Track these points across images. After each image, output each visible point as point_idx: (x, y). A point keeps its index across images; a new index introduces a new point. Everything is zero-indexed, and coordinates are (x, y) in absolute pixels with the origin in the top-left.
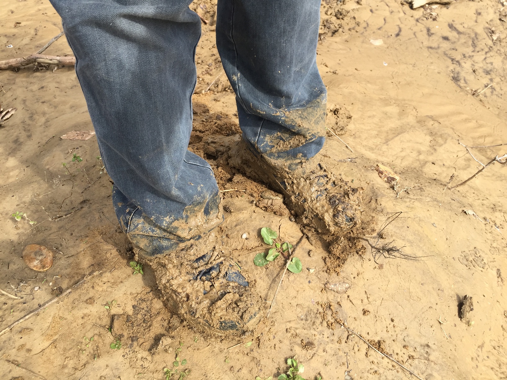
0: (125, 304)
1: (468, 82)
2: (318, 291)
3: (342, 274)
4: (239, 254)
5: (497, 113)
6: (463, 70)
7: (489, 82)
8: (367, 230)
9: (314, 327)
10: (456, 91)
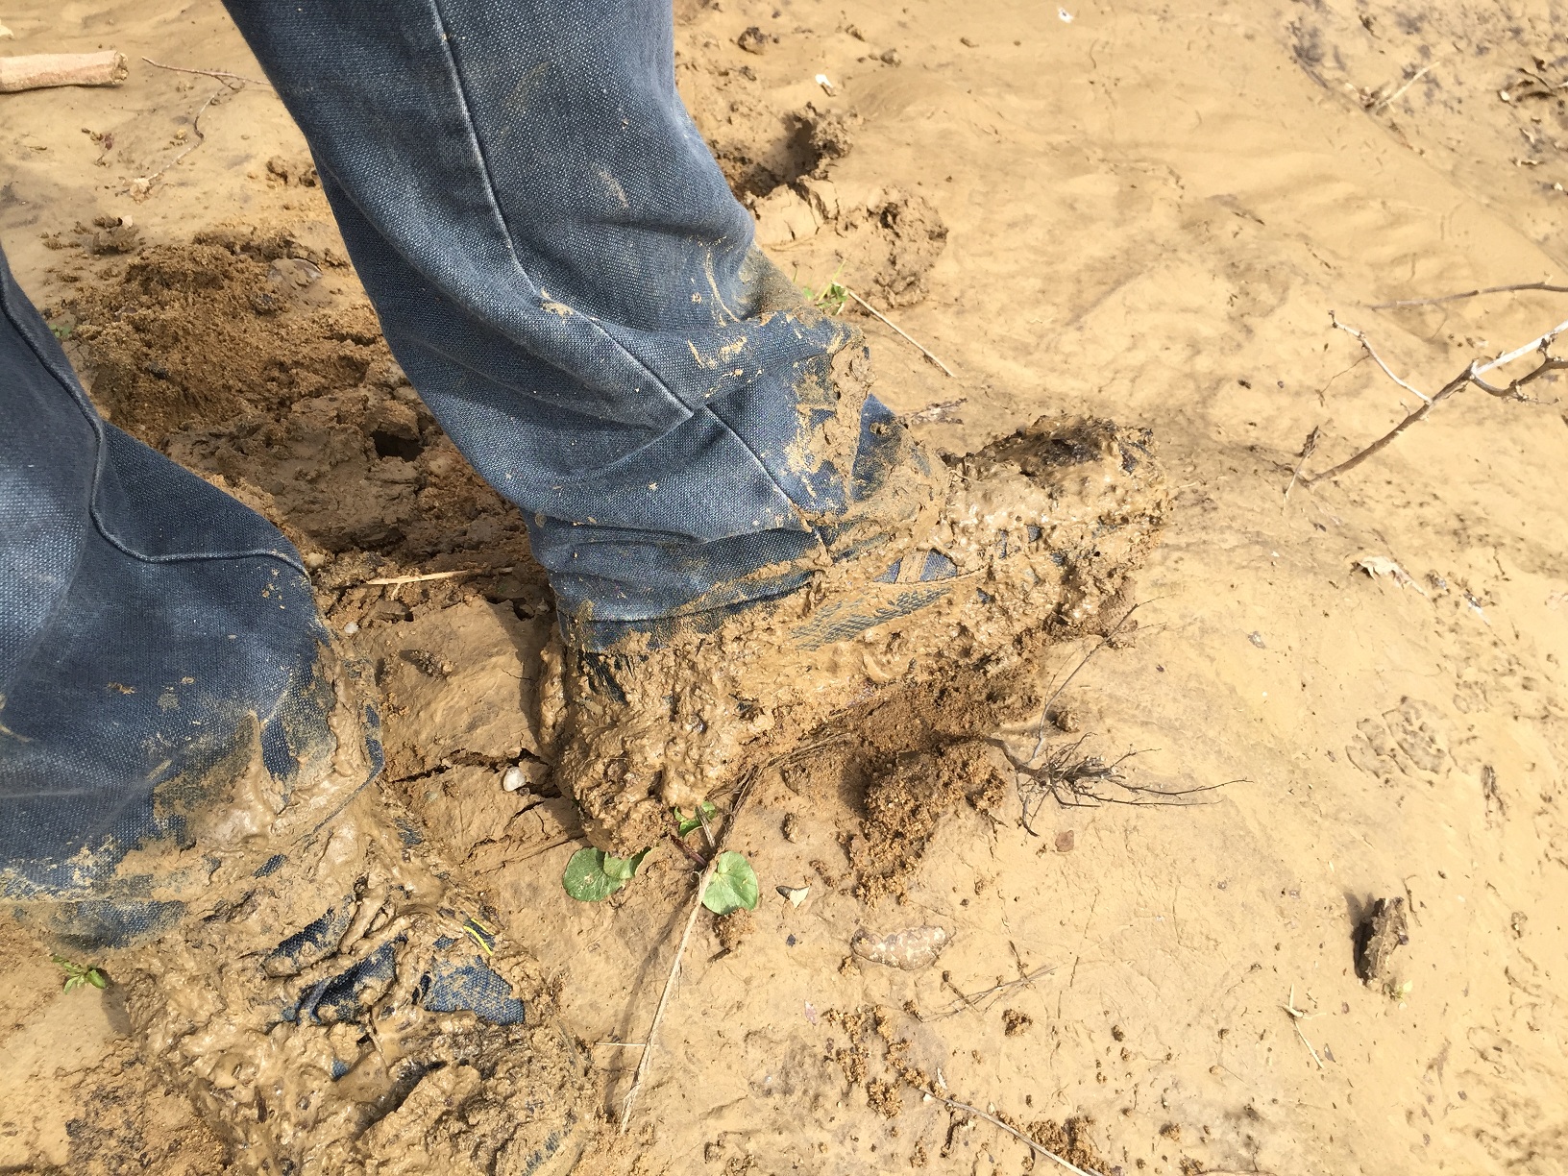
0: (36, 1119)
1: (1349, 63)
2: (829, 972)
3: (913, 896)
4: (502, 858)
5: (1449, 167)
6: (1328, 22)
7: (1418, 59)
8: (1008, 702)
9: (819, 1114)
10: (1310, 99)
